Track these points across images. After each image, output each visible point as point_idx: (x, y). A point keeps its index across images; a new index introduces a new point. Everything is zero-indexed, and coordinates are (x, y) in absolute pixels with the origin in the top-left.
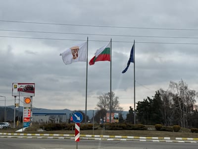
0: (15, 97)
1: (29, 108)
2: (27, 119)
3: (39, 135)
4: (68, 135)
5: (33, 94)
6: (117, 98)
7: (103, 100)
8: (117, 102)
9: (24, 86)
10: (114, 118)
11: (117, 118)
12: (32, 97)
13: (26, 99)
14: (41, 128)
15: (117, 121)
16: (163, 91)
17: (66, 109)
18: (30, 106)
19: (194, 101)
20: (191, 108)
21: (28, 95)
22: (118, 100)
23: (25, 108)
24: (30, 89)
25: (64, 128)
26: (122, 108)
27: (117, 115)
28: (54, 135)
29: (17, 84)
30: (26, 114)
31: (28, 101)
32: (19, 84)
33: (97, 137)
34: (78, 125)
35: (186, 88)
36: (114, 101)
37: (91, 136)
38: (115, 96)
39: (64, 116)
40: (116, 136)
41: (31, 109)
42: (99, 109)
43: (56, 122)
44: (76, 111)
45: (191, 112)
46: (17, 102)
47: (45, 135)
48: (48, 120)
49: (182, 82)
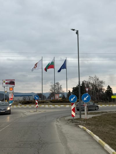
0: (4, 87)
1: (12, 93)
2: (11, 99)
3: (19, 106)
4: (33, 106)
5: (14, 85)
6: (61, 86)
7: (53, 87)
8: (61, 88)
9: (9, 81)
10: (59, 97)
11: (61, 97)
12: (13, 87)
13: (10, 88)
14: (20, 103)
15: (61, 99)
16: (86, 82)
17: (32, 93)
18: (12, 92)
19: (102, 86)
20: (101, 90)
21: (11, 86)
22: (61, 87)
23: (10, 93)
24: (12, 83)
25: (31, 102)
26: (64, 91)
27: (60, 95)
28: (27, 106)
29: (5, 80)
30: (10, 96)
31: (11, 89)
32: (6, 80)
33: (47, 106)
34: (37, 100)
35: (98, 79)
36: (59, 87)
37: (44, 106)
38: (60, 85)
39: (31, 97)
40: (56, 106)
41: (13, 93)
42: (51, 92)
43: (27, 100)
44: (38, 93)
45: (101, 93)
46: (6, 90)
47: (22, 106)
48: (22, 99)
49: (96, 76)
